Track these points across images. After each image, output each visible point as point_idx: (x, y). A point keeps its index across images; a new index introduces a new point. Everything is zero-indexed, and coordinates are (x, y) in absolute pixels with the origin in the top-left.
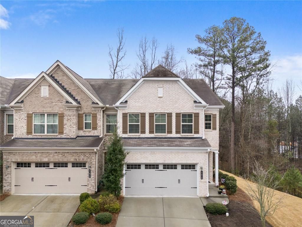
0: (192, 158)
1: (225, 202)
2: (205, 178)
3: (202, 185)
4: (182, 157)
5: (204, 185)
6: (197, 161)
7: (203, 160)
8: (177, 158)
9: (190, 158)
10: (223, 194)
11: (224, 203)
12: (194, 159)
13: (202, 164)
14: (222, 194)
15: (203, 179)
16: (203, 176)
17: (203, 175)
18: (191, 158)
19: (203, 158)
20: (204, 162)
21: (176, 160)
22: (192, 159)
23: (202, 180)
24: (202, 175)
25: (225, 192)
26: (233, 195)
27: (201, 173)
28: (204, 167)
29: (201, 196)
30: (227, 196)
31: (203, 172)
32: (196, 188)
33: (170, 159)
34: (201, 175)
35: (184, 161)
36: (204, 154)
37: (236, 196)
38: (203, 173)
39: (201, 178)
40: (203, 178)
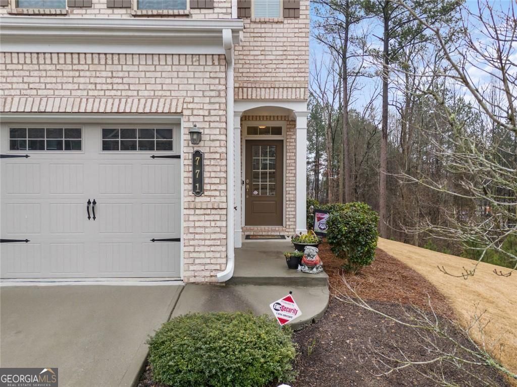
0: (148, 87)
1: (287, 305)
2: (213, 187)
3: (197, 224)
4: (92, 80)
5: (208, 224)
6: (174, 104)
7: (207, 100)
8: (70, 86)
9: (137, 87)
10: (306, 269)
11: (283, 315)
12: (160, 93)
13: (201, 119)
14: (300, 268)
15: (206, 193)
16: (206, 181)
17: (206, 174)
18: (143, 87)
19: (207, 88)
20: (207, 107)
21: (62, 97)
22: (146, 93)
23: (198, 199)
24: (201, 174)
25: (316, 258)
26: (356, 274)
27: (194, 161)
28: (207, 131)
29: (192, 280)
30: (324, 275)
31: (206, 156)
32: (178, 240)
33: (34, 92)
34: (194, 174)
35: (104, 100)
36: (208, 69)
37: (371, 280)
38: (206, 162)
39: (195, 188)
40: (207, 187)
